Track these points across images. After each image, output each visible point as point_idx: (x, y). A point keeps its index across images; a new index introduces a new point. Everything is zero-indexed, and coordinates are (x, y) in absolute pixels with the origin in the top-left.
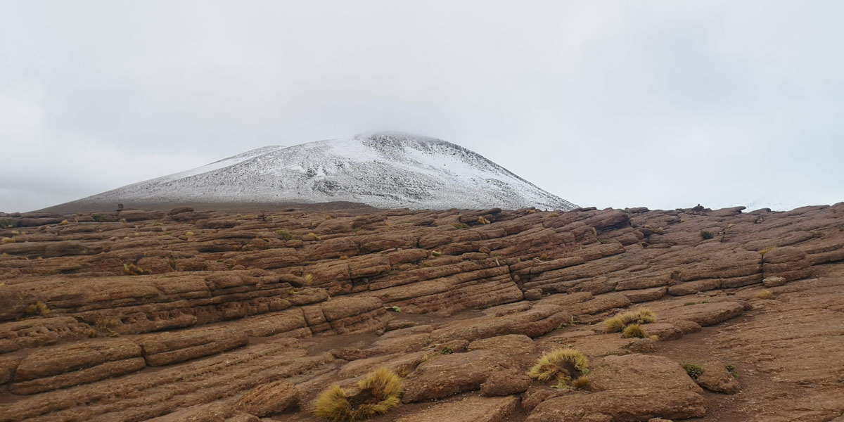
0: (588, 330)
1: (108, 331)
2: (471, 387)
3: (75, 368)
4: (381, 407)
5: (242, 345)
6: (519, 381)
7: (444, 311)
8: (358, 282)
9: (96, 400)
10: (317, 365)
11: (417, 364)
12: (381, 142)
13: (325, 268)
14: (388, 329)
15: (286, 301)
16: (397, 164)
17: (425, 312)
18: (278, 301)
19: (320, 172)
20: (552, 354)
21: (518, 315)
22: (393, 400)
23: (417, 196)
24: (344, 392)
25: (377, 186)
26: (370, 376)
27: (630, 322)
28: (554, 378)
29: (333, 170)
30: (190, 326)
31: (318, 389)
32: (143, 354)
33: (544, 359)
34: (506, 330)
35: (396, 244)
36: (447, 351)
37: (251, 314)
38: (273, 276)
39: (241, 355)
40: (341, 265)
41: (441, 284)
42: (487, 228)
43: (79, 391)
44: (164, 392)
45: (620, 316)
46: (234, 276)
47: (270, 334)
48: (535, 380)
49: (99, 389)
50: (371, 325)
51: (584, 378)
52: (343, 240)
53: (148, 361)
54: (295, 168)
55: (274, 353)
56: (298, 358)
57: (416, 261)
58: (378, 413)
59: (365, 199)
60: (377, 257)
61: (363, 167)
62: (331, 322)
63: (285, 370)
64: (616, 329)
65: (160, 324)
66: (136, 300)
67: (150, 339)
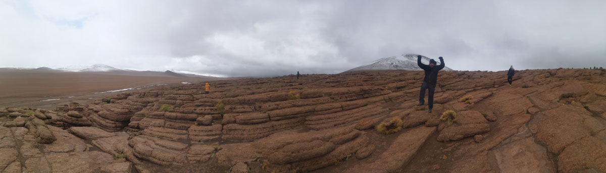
0: (456, 101)
1: (336, 101)
2: (423, 124)
3: (326, 110)
4: (396, 130)
5: (366, 105)
6: (437, 122)
8: (399, 88)
10: (384, 112)
12: (408, 56)
13: (391, 85)
14: (405, 101)
15: (379, 94)
16: (412, 61)
18: (377, 94)
22: (400, 128)
23: (416, 68)
25: (407, 66)
26: (395, 118)
27: (466, 99)
28: (447, 120)
29: (397, 63)
30: (355, 100)
31: (381, 121)
32: (342, 107)
33: (445, 114)
35: (409, 79)
37: (370, 97)
38: (376, 87)
39: (365, 108)
40: (394, 85)
43: (327, 116)
44: (345, 117)
45: (464, 97)
47: (375, 102)
49: (331, 115)
50: (401, 100)
51: (455, 120)
52: (396, 78)
53: (343, 109)
55: (374, 107)
57: (414, 83)
59: (405, 69)
60: (403, 82)
61: (404, 62)
62: (390, 99)
63: (376, 113)
64: (463, 101)
65: (348, 99)
66: (344, 94)
67: (344, 104)
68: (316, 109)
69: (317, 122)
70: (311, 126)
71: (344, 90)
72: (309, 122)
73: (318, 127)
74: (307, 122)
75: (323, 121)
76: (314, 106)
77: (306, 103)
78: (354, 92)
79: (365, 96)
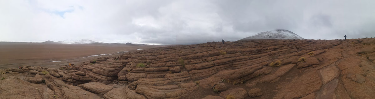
0: (306, 55)
1: (245, 55)
2: (290, 63)
3: (242, 59)
4: (278, 65)
5: (260, 57)
6: (296, 62)
7: (287, 53)
8: (275, 49)
9: (244, 63)
10: (270, 60)
11: (283, 60)
12: (278, 30)
13: (271, 47)
14: (279, 55)
15: (266, 52)
16: (280, 33)
17: (284, 53)
18: (265, 52)
19: (270, 35)
20: (301, 58)
21: (297, 53)
22: (280, 65)
23: (283, 38)
24: (274, 63)
25: (277, 36)
26: (277, 61)
27: (311, 53)
28: (301, 61)
29: (271, 35)
30: (254, 55)
31: (270, 63)
32: (249, 58)
33: (300, 59)
34: (295, 55)
35: (280, 44)
36: (287, 58)
37: (261, 53)
38: (264, 48)
39: (260, 58)
40: (273, 47)
41: (287, 49)
42: (293, 42)
43: (242, 62)
44: (252, 63)
45: (310, 53)
46: (259, 48)
47: (264, 56)
48: (299, 61)
49: (244, 62)
50: (277, 55)
51: (305, 61)
52: (273, 44)
53: (249, 59)
54: (266, 34)
55: (264, 58)
56: (267, 59)
57: (283, 46)
58: (278, 66)
59: (276, 38)
60: (277, 46)
61: (276, 34)
62: (271, 54)
63: (266, 60)
64: (309, 54)
65: (251, 54)
66: (248, 51)
67: (250, 56)
68: (237, 59)
69: (238, 65)
70: (236, 67)
71: (248, 49)
72: (235, 66)
73: (240, 67)
74: (233, 66)
75: (242, 64)
76: (235, 58)
77: (231, 56)
78: (253, 51)
79: (259, 53)
